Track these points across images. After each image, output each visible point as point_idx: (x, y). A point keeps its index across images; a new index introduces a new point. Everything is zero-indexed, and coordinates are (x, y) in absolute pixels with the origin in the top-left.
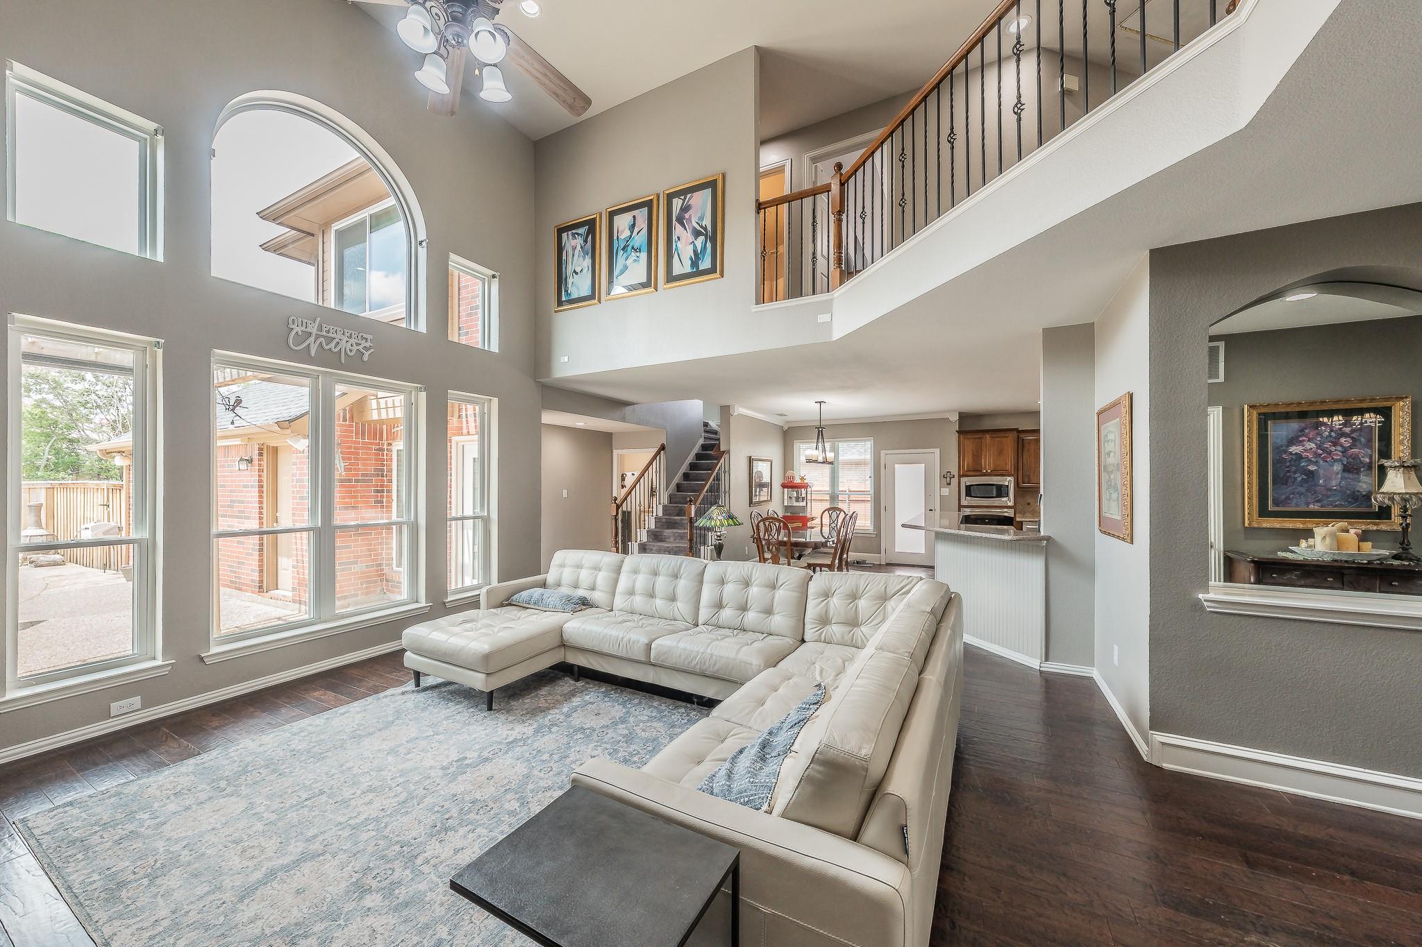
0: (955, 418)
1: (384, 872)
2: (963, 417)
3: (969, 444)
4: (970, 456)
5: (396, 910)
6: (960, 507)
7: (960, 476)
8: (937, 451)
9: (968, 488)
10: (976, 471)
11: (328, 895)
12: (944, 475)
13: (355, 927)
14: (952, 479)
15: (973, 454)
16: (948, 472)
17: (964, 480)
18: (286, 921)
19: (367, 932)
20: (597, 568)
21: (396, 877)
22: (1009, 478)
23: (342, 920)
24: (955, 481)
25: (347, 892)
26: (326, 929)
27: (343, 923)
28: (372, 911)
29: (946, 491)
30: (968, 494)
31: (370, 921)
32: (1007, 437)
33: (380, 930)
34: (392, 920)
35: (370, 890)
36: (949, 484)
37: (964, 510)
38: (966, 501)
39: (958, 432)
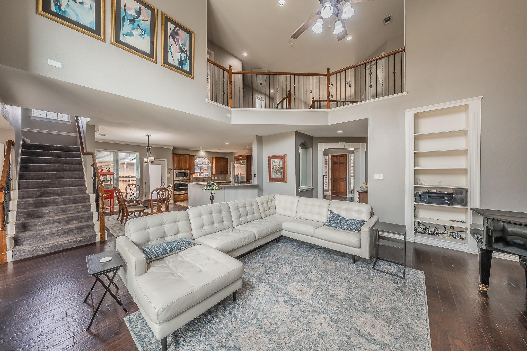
0: (172, 149)
1: (356, 306)
2: (175, 148)
3: (176, 158)
4: (177, 163)
5: (368, 299)
6: (174, 180)
7: (173, 170)
8: (166, 160)
9: (176, 174)
10: (179, 168)
11: (371, 317)
13: (377, 305)
15: (178, 161)
16: (169, 168)
17: (175, 171)
18: (385, 324)
19: (377, 302)
20: (176, 221)
21: (356, 302)
22: (188, 171)
23: (377, 309)
24: (172, 172)
25: (368, 312)
26: (381, 312)
27: (378, 309)
28: (371, 303)
29: (169, 175)
30: (177, 176)
31: (374, 303)
32: (187, 157)
33: (375, 300)
34: (371, 299)
35: (365, 307)
36: (170, 172)
37: (175, 181)
38: (176, 178)
39: (173, 154)
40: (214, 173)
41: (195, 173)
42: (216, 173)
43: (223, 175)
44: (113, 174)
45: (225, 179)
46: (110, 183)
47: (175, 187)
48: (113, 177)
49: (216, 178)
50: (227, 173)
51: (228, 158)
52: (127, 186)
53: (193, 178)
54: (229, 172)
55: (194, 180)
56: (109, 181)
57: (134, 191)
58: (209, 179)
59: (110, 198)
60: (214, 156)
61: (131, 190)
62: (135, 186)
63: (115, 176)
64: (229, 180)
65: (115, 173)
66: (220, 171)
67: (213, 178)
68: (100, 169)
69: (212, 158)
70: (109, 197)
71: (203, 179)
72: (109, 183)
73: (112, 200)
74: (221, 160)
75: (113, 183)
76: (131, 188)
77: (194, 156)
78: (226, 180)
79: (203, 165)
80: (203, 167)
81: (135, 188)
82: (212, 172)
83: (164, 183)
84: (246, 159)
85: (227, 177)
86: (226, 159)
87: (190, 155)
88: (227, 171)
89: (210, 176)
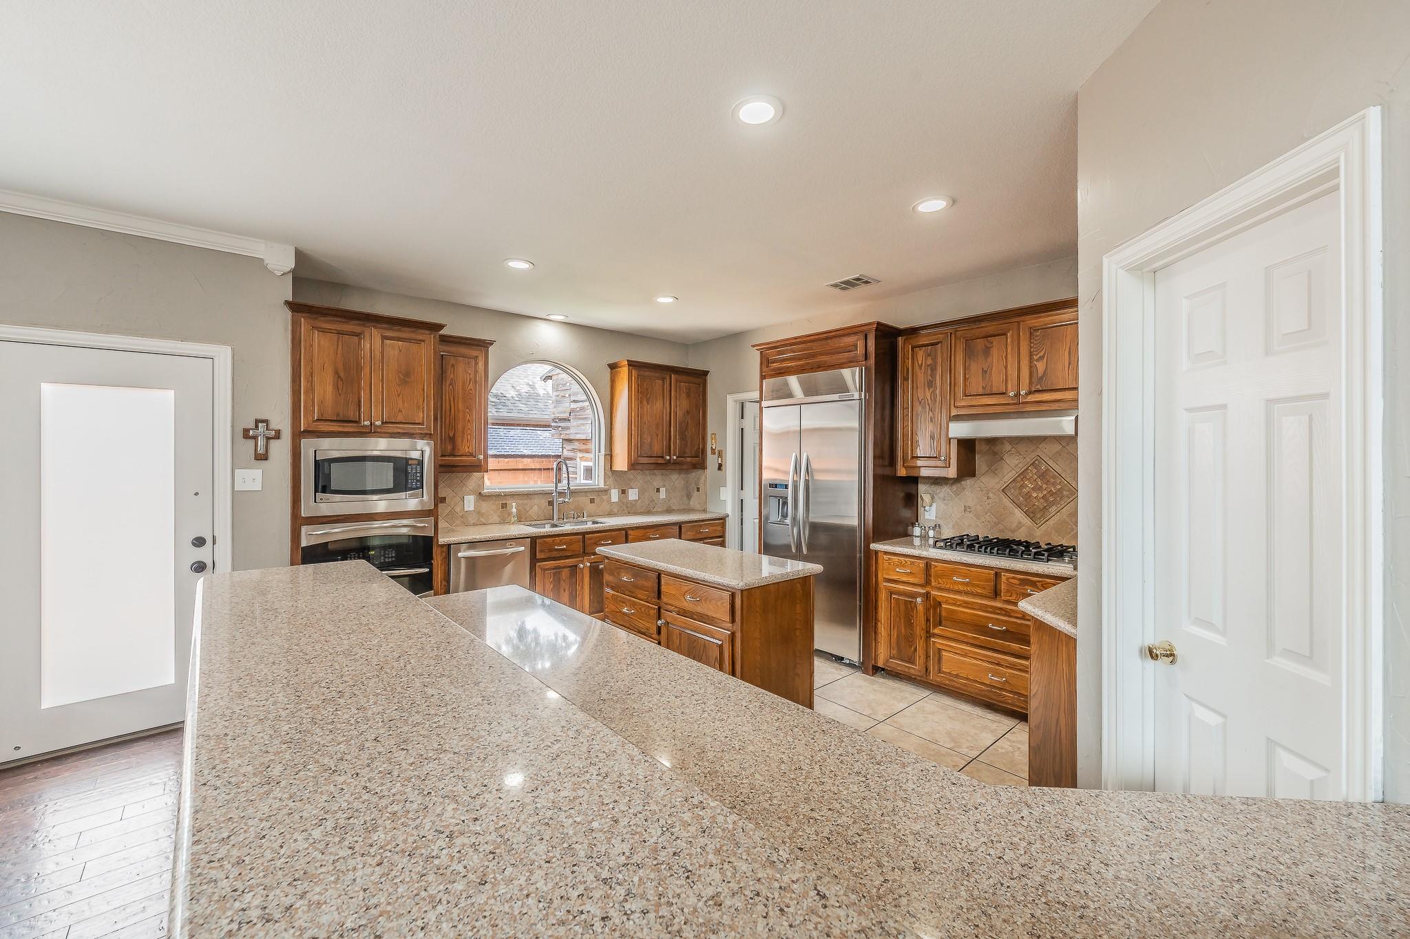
0: (282, 261)
3: (322, 344)
4: (329, 378)
6: (298, 521)
7: (298, 435)
8: (221, 353)
9: (323, 468)
10: (344, 422)
12: (246, 431)
14: (273, 443)
15: (336, 373)
16: (259, 422)
17: (309, 447)
22: (421, 444)
24: (281, 450)
29: (252, 478)
30: (323, 486)
32: (419, 341)
36: (262, 457)
37: (312, 531)
38: (316, 505)
39: (294, 307)
40: (621, 464)
41: (490, 460)
42: (633, 465)
43: (676, 479)
45: (689, 496)
49: (633, 494)
50: (701, 465)
51: (706, 373)
53: (481, 496)
54: (712, 460)
55: (486, 506)
58: (592, 501)
60: (622, 355)
64: (710, 507)
66: (657, 448)
67: (615, 495)
69: (613, 367)
71: (551, 503)
74: (663, 379)
77: (484, 345)
78: (694, 502)
79: (573, 423)
80: (572, 431)
82: (610, 456)
83: (199, 542)
84: (866, 359)
85: (698, 490)
86: (699, 377)
87: (441, 327)
88: (704, 451)
89: (599, 481)
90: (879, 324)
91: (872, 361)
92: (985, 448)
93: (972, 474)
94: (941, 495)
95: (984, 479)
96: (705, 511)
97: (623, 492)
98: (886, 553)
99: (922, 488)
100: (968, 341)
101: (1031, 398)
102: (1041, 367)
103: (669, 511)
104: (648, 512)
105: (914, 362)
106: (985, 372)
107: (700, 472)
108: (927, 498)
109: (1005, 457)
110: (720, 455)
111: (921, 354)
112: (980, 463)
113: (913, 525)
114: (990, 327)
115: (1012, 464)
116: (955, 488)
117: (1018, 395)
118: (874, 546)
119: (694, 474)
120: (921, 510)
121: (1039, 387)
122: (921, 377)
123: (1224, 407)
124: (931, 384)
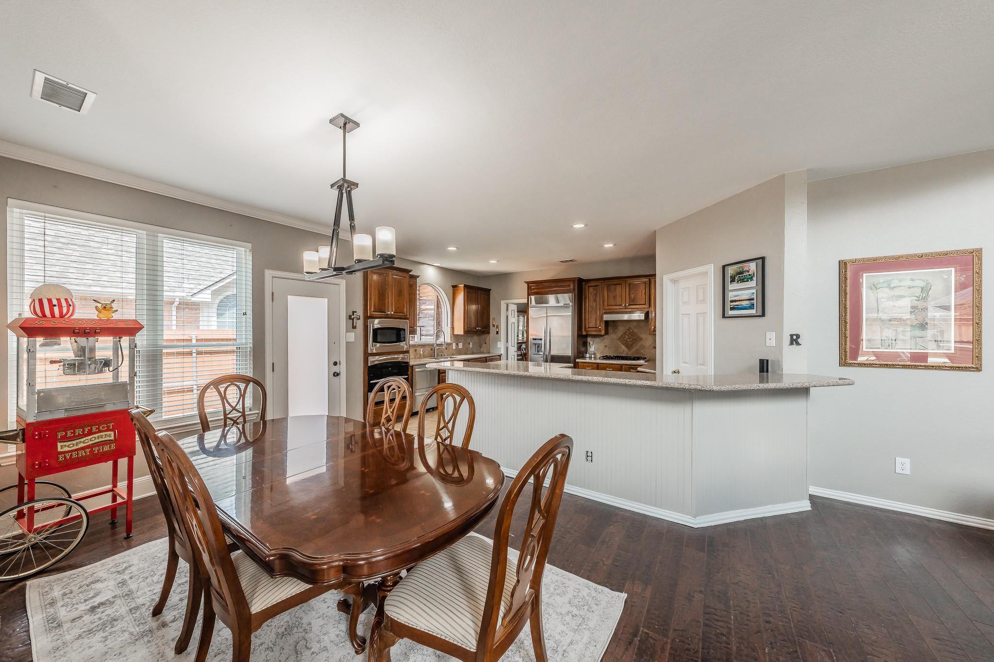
4: (377, 295)
6: (367, 355)
7: (367, 317)
8: (343, 283)
9: (375, 331)
10: (381, 311)
12: (350, 316)
14: (358, 321)
15: (379, 291)
16: (353, 313)
17: (371, 323)
24: (360, 324)
29: (351, 336)
30: (375, 340)
32: (405, 277)
36: (354, 327)
37: (371, 359)
38: (373, 348)
40: (459, 330)
42: (462, 332)
43: (476, 338)
44: (132, 330)
45: (481, 347)
46: (116, 376)
47: (370, 380)
48: (133, 347)
49: (461, 346)
50: (487, 332)
51: (490, 290)
52: (207, 387)
54: (493, 330)
56: (107, 363)
57: (239, 407)
59: (114, 457)
60: (461, 282)
61: (226, 405)
62: (242, 386)
63: (142, 339)
64: (491, 351)
65: (144, 323)
66: (473, 325)
67: (454, 346)
68: (50, 301)
69: (454, 287)
70: (106, 448)
71: (432, 350)
72: (107, 377)
73: (123, 462)
74: (476, 293)
75: (133, 374)
76: (223, 398)
77: (415, 278)
78: (483, 349)
81: (243, 396)
82: (453, 328)
83: (335, 364)
84: (574, 290)
85: (485, 343)
86: (487, 291)
87: (410, 271)
88: (488, 326)
89: (448, 340)
90: (579, 278)
91: (576, 291)
92: (611, 324)
93: (608, 334)
94: (596, 341)
95: (611, 335)
96: (489, 353)
97: (457, 344)
98: (582, 362)
99: (589, 339)
100: (609, 286)
101: (629, 307)
102: (632, 296)
103: (473, 353)
104: (466, 354)
105: (590, 292)
106: (614, 297)
107: (487, 335)
108: (591, 342)
109: (619, 327)
110: (497, 327)
111: (591, 289)
112: (610, 330)
113: (586, 353)
114: (616, 282)
115: (621, 330)
116: (601, 338)
117: (625, 305)
118: (577, 360)
119: (483, 336)
120: (588, 347)
121: (632, 304)
122: (592, 298)
123: (689, 314)
124: (595, 300)
